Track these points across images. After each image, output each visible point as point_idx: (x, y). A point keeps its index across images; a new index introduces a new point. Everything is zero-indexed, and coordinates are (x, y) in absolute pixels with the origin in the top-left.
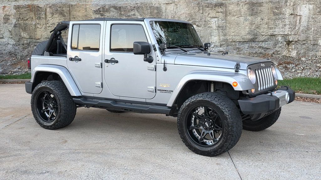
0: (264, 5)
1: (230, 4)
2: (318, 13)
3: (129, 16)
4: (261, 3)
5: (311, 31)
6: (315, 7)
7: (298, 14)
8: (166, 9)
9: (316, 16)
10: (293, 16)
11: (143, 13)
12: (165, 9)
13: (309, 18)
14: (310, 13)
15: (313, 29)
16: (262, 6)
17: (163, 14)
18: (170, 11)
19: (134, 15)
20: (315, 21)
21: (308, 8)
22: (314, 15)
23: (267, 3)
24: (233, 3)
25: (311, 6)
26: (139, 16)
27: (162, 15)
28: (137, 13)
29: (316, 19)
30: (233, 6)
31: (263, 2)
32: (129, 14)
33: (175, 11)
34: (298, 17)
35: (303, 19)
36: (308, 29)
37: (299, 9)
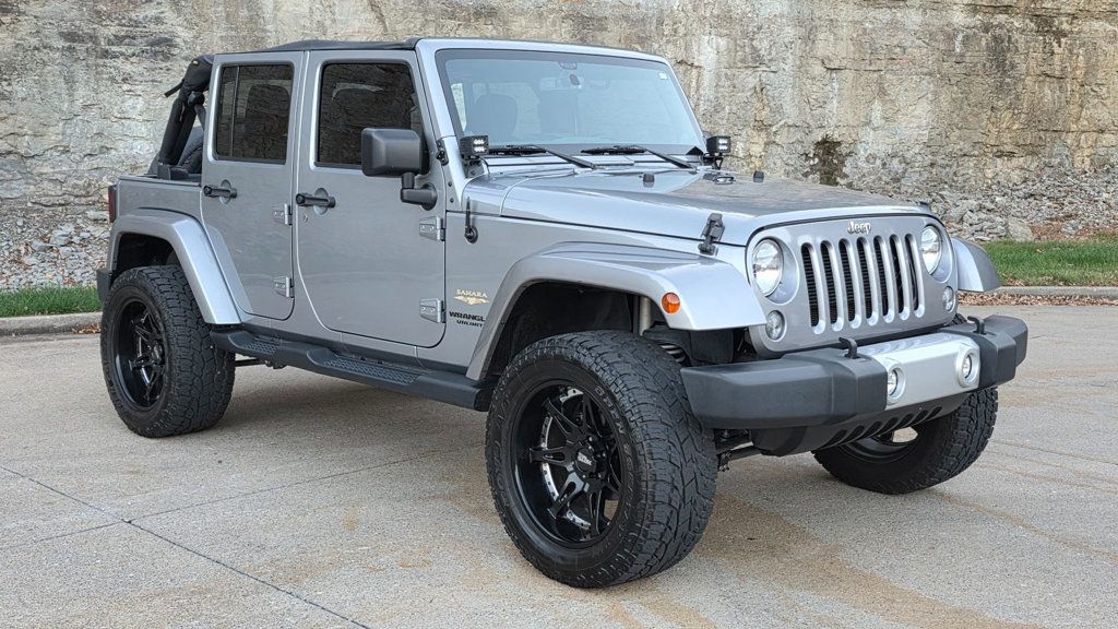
0: (611, 26)
1: (513, 11)
2: (740, 65)
3: (137, 24)
4: (600, 19)
5: (722, 114)
6: (731, 46)
7: (696, 64)
8: (276, 8)
9: (735, 71)
10: (682, 68)
11: (200, 16)
12: (271, 6)
13: (718, 76)
14: (718, 62)
15: (727, 108)
16: (606, 29)
17: (269, 27)
18: (297, 17)
19: (158, 20)
20: (734, 87)
21: (715, 47)
22: (730, 67)
23: (616, 20)
24: (522, 13)
25: (723, 42)
26: (179, 29)
27: (264, 31)
28: (169, 15)
29: (736, 82)
30: (524, 22)
31: (606, 18)
32: (133, 15)
33: (317, 17)
34: (694, 71)
35: (707, 78)
36: (717, 108)
37: (695, 48)
